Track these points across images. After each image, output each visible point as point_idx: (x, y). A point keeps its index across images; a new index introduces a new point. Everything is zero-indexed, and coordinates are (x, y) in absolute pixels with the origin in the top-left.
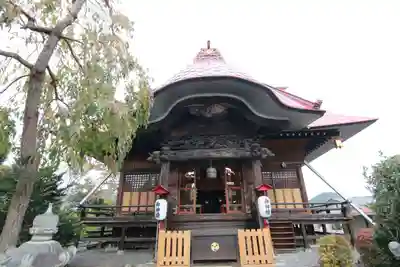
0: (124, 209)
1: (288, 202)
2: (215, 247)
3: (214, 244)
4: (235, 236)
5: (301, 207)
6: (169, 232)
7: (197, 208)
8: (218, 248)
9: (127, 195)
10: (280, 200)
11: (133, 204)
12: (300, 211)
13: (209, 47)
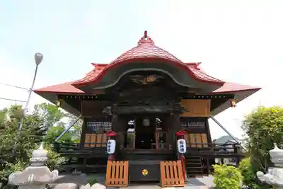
0: (86, 146)
1: (198, 142)
2: (145, 172)
3: (145, 171)
5: (206, 146)
6: (114, 162)
8: (146, 173)
10: (193, 141)
11: (92, 142)
12: (206, 149)
13: (146, 36)
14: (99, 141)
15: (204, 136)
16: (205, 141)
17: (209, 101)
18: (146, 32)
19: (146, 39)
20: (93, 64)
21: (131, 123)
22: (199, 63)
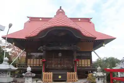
1: (86, 64)
2: (60, 77)
4: (66, 74)
5: (89, 66)
6: (46, 73)
8: (61, 77)
9: (29, 60)
10: (83, 63)
11: (31, 63)
15: (89, 60)
16: (89, 63)
17: (93, 43)
18: (61, 7)
19: (61, 10)
20: (28, 17)
22: (91, 18)
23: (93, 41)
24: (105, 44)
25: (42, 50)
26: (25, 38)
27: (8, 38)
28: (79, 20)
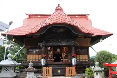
4: (65, 69)
6: (46, 67)
7: (53, 60)
8: (60, 72)
9: (28, 56)
10: (81, 58)
11: (31, 59)
12: (87, 62)
13: (59, 7)
14: (34, 58)
15: (87, 55)
16: (87, 58)
17: (90, 38)
18: (59, 4)
19: (59, 8)
20: (27, 14)
21: (49, 48)
22: (88, 15)
23: (90, 37)
24: (102, 40)
25: (42, 46)
26: (25, 35)
27: (8, 35)
28: (77, 16)
